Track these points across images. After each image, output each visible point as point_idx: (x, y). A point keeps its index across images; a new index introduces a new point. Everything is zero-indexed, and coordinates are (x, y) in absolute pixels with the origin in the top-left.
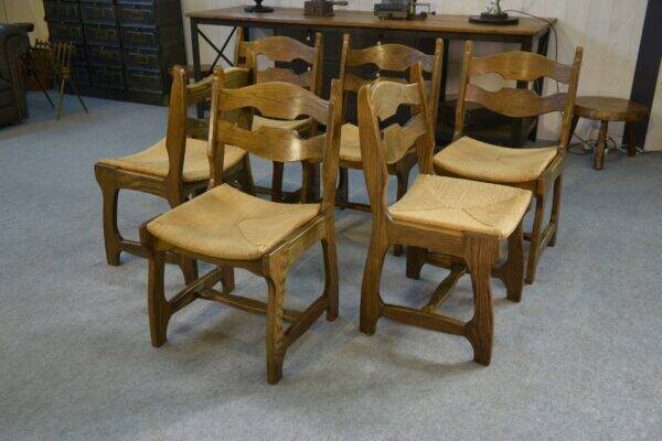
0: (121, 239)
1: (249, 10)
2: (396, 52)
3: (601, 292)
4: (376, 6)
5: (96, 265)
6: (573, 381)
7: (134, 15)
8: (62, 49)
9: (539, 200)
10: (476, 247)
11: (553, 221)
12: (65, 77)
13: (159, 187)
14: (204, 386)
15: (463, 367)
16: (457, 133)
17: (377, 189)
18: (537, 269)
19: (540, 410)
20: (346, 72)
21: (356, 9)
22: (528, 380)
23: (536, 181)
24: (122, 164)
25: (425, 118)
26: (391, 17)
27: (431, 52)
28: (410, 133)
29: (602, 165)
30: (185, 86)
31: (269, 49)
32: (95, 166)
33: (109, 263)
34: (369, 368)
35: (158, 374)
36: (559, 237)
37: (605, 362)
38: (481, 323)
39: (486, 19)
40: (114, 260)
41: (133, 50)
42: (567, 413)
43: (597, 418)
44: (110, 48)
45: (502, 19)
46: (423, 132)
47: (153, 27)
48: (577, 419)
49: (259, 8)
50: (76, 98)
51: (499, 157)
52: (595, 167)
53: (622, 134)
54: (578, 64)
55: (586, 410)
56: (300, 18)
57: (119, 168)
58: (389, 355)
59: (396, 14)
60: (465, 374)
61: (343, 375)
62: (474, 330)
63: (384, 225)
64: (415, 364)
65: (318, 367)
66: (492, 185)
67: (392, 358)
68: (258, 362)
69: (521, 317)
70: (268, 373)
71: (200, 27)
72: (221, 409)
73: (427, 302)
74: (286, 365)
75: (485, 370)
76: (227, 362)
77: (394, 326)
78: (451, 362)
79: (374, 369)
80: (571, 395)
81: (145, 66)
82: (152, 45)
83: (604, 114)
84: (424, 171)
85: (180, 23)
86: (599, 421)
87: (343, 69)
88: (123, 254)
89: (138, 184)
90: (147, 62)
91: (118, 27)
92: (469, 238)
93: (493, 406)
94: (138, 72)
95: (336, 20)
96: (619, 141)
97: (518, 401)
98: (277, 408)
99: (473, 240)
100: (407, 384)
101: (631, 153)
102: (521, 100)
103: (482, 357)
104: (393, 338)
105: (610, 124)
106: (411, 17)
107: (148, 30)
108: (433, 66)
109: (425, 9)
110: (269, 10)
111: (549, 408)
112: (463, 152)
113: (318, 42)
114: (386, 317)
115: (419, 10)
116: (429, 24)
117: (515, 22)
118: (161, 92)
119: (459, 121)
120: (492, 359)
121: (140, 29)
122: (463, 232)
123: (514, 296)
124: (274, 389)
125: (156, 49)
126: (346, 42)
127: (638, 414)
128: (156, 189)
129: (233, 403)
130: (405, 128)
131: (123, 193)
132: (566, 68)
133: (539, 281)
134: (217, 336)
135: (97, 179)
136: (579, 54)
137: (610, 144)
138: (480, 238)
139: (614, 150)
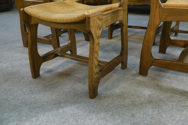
14: (54, 98)
33: (24, 46)
35: (31, 91)
58: (158, 86)
61: (133, 95)
64: (173, 91)
65: (117, 91)
68: (84, 87)
70: (90, 93)
72: (61, 111)
74: (100, 89)
76: (68, 86)
79: (150, 93)
100: (172, 102)
104: (158, 78)
124: (92, 101)
129: (69, 108)
134: (65, 75)
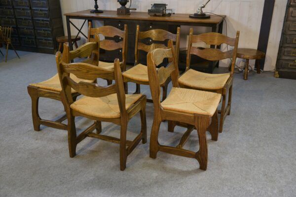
0: (40, 119)
1: (92, 12)
2: (159, 33)
3: (250, 135)
4: (149, 10)
5: (28, 131)
6: (242, 175)
7: (39, 14)
8: (7, 30)
9: (224, 97)
10: (200, 121)
11: (229, 105)
12: (9, 42)
13: (58, 96)
15: (195, 172)
16: (187, 68)
17: (156, 96)
18: (224, 126)
19: (229, 189)
20: (138, 41)
21: (140, 11)
22: (223, 176)
23: (223, 89)
24: (40, 86)
25: (174, 63)
26: (155, 15)
27: (175, 33)
28: (169, 70)
29: (247, 78)
30: (69, 52)
31: (103, 31)
32: (28, 87)
33: (35, 130)
34: (155, 174)
36: (232, 111)
37: (254, 167)
38: (202, 153)
39: (196, 16)
40: (37, 129)
41: (39, 30)
42: (240, 190)
43: (253, 192)
44: (29, 29)
45: (203, 16)
46: (174, 70)
47: (48, 19)
48: (245, 193)
49: (97, 11)
50: (13, 51)
51: (206, 78)
52: (244, 79)
53: (254, 64)
54: (238, 38)
55: (248, 189)
56: (115, 16)
57: (39, 88)
58: (163, 168)
59: (158, 14)
60: (196, 175)
61: (144, 178)
62: (200, 156)
63: (160, 112)
64: (174, 171)
66: (204, 92)
67: (164, 169)
69: (218, 148)
71: (71, 20)
73: (179, 143)
75: (204, 173)
77: (164, 154)
78: (190, 169)
80: (242, 182)
81: (45, 37)
82: (48, 28)
83: (247, 56)
84: (175, 86)
85: (61, 17)
86: (254, 193)
87: (137, 40)
88: (41, 126)
89: (48, 95)
90: (46, 35)
91: (32, 19)
92: (197, 116)
93: (209, 189)
94: (42, 39)
95: (132, 17)
96: (253, 67)
97: (219, 186)
98: (116, 194)
99: (198, 117)
100: (172, 181)
101: (259, 72)
102: (214, 53)
103: (203, 167)
104: (164, 160)
105: (250, 61)
106: (164, 15)
107: (45, 21)
108: (176, 39)
109: (170, 12)
110: (101, 12)
111: (232, 189)
112: (190, 76)
113: (125, 29)
114: (161, 151)
115: (167, 12)
116: (172, 19)
117: (209, 17)
118: (53, 48)
119: (188, 62)
120: (207, 167)
121: (43, 20)
122: (194, 114)
123: (215, 138)
125: (50, 29)
126: (138, 29)
127: (269, 189)
128: (57, 97)
130: (167, 68)
131: (41, 99)
132: (233, 40)
133: (225, 131)
135: (29, 93)
136: (238, 34)
137: (249, 68)
138: (201, 117)
139: (251, 71)
